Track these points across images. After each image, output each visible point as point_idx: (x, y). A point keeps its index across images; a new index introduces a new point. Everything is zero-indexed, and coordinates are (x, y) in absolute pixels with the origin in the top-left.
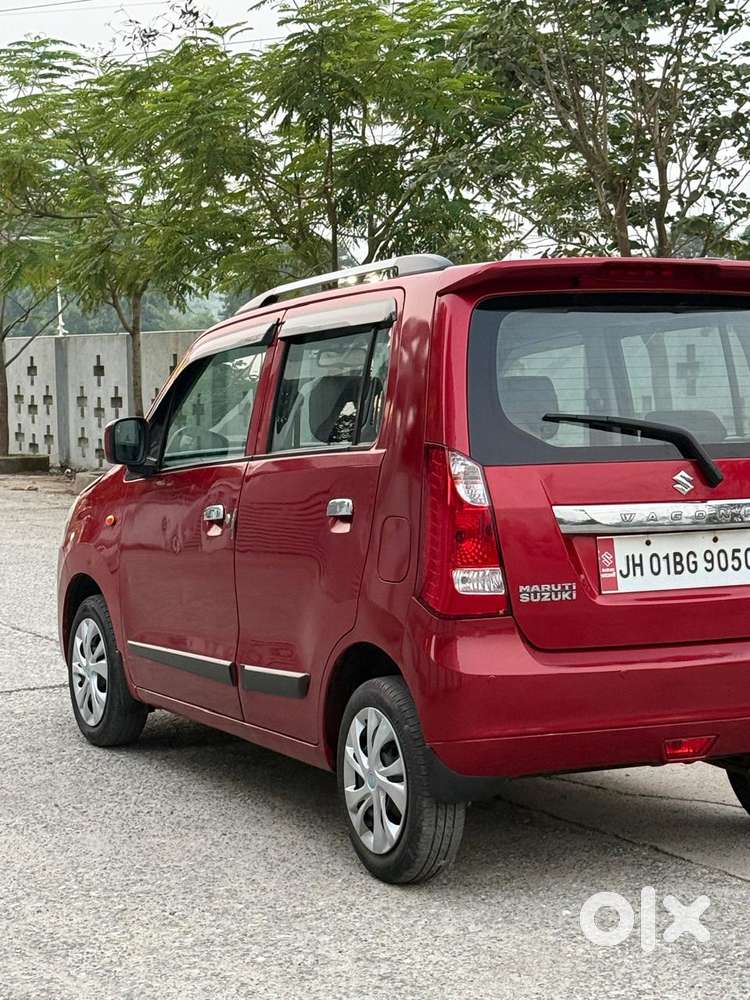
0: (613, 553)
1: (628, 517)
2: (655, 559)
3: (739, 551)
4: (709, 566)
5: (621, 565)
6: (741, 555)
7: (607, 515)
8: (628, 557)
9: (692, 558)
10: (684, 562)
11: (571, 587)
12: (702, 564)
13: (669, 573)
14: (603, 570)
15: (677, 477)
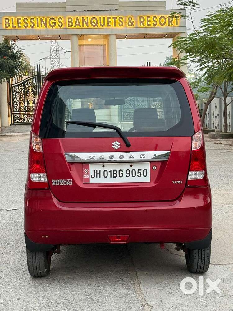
0: (89, 169)
1: (92, 157)
2: (106, 172)
3: (141, 170)
4: (128, 175)
5: (92, 174)
6: (142, 172)
7: (84, 156)
8: (95, 171)
9: (121, 172)
10: (118, 174)
11: (70, 181)
12: (125, 174)
13: (111, 177)
14: (84, 175)
15: (114, 143)
